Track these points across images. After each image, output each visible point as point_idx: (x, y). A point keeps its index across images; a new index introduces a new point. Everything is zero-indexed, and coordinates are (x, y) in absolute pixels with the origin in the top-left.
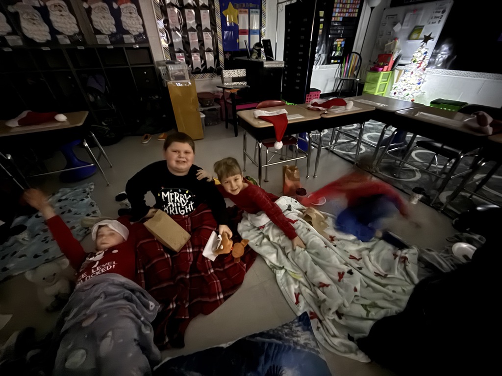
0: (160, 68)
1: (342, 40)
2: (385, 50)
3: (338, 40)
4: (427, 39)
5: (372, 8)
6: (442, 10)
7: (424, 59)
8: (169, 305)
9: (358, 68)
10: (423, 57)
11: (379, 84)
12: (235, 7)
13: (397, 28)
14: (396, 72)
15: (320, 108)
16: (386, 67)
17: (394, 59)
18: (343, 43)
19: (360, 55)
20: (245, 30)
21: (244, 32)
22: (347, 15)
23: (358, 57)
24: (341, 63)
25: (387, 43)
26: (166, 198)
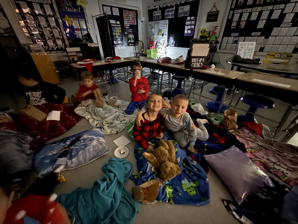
0: (25, 47)
1: (132, 35)
2: (151, 40)
3: (130, 35)
4: (163, 35)
5: (142, 21)
6: (166, 24)
7: (164, 43)
8: (37, 136)
9: (143, 47)
10: (163, 42)
11: (152, 54)
12: (69, 17)
13: (153, 30)
14: (157, 49)
15: (109, 60)
16: (153, 47)
17: (155, 44)
18: (133, 36)
19: (142, 42)
20: (79, 29)
21: (78, 30)
22: (131, 24)
23: (142, 43)
24: (135, 45)
25: (151, 36)
26: (28, 96)
